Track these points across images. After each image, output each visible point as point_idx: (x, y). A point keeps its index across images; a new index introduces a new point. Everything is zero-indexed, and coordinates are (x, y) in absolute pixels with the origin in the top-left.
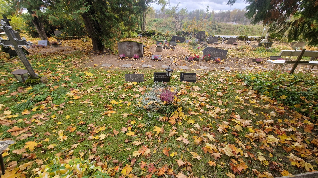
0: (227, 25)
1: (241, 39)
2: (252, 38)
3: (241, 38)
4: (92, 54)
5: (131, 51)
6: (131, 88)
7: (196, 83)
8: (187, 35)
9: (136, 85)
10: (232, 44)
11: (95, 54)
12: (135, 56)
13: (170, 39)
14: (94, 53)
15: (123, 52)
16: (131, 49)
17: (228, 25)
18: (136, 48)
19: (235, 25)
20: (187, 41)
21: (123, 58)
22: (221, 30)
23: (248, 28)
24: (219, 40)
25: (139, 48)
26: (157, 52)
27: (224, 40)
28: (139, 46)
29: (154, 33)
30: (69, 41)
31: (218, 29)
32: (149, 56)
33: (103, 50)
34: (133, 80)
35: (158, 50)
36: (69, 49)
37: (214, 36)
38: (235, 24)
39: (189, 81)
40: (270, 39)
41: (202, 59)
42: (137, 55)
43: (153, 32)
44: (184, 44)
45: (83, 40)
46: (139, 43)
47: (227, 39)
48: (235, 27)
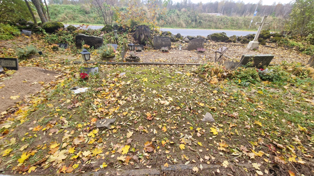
3: (215, 37)
17: (211, 16)
31: (198, 21)
38: (218, 15)
47: (192, 39)
48: (219, 19)
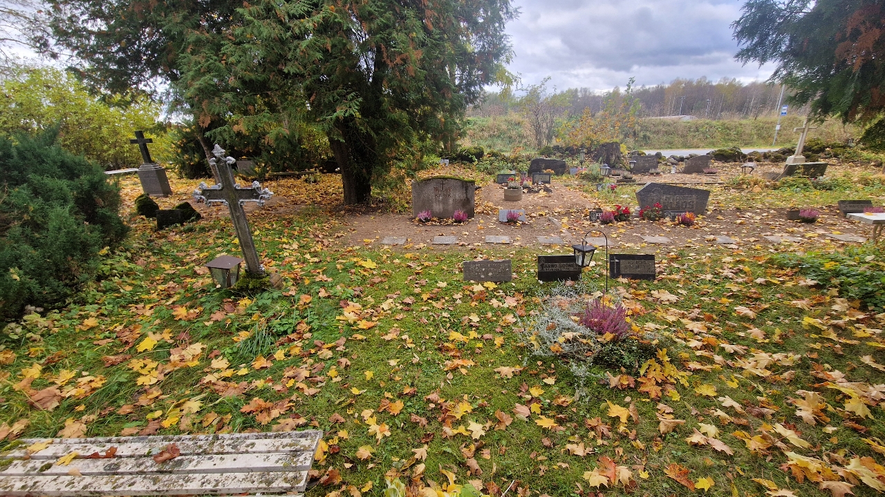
0: (664, 124)
1: (722, 157)
2: (755, 153)
3: (722, 155)
4: (343, 212)
5: (445, 202)
6: (483, 298)
7: (656, 282)
8: (568, 154)
9: (495, 290)
10: (699, 171)
11: (352, 212)
12: (456, 214)
13: (525, 167)
14: (349, 211)
15: (425, 205)
16: (447, 196)
17: (669, 121)
18: (458, 195)
19: (689, 122)
20: (571, 170)
21: (427, 220)
22: (651, 136)
23: (728, 128)
24: (659, 163)
25: (466, 193)
26: (510, 203)
27: (673, 164)
28: (466, 189)
29: (480, 155)
30: (274, 184)
31: (641, 134)
32: (488, 214)
33: (368, 203)
34: (483, 276)
35: (511, 196)
36: (283, 203)
37: (643, 153)
38: (687, 119)
39: (634, 277)
40: (810, 153)
41: (636, 217)
42: (461, 213)
43: (478, 151)
44: (564, 177)
45: (306, 181)
46: (466, 182)
47: (682, 159)
48: (690, 128)
